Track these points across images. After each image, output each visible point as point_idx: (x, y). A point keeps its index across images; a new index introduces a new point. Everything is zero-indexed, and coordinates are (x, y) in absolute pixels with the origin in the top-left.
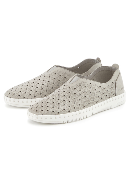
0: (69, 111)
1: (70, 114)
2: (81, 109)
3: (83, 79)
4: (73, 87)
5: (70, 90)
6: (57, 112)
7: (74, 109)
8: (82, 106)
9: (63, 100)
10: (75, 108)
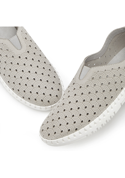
0: (89, 121)
1: (92, 123)
2: (103, 110)
3: (94, 68)
4: (85, 84)
5: (81, 91)
6: (75, 129)
7: (95, 115)
8: (103, 105)
9: (77, 108)
10: (95, 113)
